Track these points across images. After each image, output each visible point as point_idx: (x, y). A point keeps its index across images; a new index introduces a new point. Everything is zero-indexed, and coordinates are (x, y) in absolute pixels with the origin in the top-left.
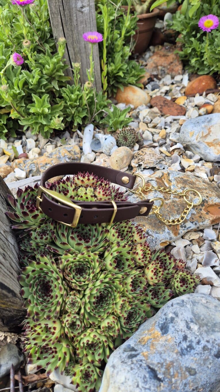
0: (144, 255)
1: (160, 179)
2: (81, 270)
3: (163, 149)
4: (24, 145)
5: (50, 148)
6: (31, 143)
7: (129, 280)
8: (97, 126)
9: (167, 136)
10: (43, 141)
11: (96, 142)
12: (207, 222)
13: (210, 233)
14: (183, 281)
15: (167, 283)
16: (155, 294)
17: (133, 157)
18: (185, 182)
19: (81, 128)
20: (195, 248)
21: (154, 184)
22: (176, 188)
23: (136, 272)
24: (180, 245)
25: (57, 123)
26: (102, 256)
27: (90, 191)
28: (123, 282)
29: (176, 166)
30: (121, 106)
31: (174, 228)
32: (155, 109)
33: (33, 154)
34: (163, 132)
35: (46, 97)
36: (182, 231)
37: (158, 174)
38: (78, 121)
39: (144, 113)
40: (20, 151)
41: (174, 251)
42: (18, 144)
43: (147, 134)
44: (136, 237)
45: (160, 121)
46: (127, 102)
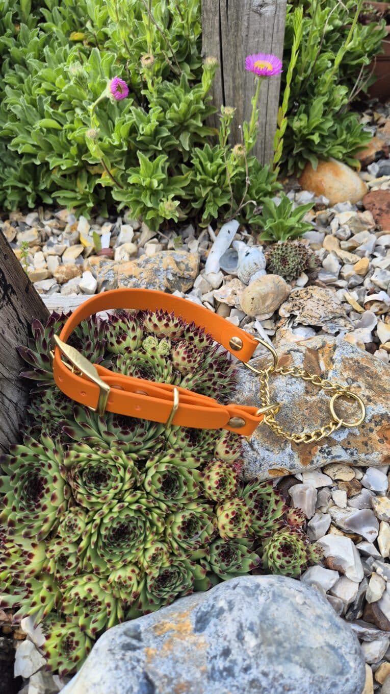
0: (222, 483)
1: (315, 351)
2: (99, 477)
3: (353, 296)
4: (114, 234)
5: (152, 249)
6: (126, 232)
7: (179, 520)
8: (246, 226)
9: (368, 272)
10: (146, 233)
11: (232, 255)
12: (376, 457)
13: (376, 478)
14: (287, 549)
15: (257, 543)
16: (227, 555)
17: (287, 298)
18: (359, 369)
19: (216, 224)
20: (340, 496)
21: (298, 360)
22: (337, 378)
23: (195, 509)
24: (311, 482)
25: (169, 208)
26: (141, 464)
27: (163, 347)
28: (167, 518)
29: (365, 336)
30: (306, 197)
31: (305, 450)
32: (367, 216)
33: (121, 254)
34: (364, 263)
35: (162, 159)
36: (320, 459)
37: (316, 341)
38: (211, 211)
39: (345, 216)
40: (105, 243)
41: (295, 490)
42: (106, 230)
43: (331, 262)
44: (221, 448)
45: (366, 240)
46: (319, 191)
